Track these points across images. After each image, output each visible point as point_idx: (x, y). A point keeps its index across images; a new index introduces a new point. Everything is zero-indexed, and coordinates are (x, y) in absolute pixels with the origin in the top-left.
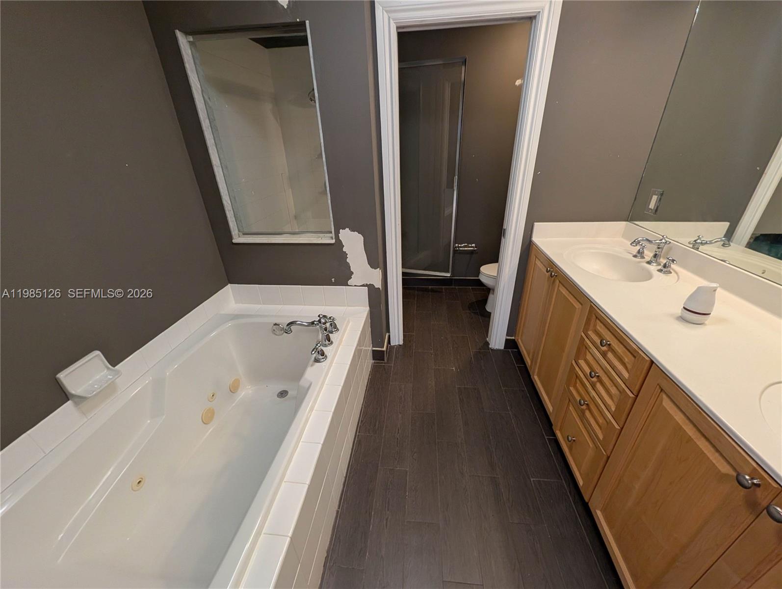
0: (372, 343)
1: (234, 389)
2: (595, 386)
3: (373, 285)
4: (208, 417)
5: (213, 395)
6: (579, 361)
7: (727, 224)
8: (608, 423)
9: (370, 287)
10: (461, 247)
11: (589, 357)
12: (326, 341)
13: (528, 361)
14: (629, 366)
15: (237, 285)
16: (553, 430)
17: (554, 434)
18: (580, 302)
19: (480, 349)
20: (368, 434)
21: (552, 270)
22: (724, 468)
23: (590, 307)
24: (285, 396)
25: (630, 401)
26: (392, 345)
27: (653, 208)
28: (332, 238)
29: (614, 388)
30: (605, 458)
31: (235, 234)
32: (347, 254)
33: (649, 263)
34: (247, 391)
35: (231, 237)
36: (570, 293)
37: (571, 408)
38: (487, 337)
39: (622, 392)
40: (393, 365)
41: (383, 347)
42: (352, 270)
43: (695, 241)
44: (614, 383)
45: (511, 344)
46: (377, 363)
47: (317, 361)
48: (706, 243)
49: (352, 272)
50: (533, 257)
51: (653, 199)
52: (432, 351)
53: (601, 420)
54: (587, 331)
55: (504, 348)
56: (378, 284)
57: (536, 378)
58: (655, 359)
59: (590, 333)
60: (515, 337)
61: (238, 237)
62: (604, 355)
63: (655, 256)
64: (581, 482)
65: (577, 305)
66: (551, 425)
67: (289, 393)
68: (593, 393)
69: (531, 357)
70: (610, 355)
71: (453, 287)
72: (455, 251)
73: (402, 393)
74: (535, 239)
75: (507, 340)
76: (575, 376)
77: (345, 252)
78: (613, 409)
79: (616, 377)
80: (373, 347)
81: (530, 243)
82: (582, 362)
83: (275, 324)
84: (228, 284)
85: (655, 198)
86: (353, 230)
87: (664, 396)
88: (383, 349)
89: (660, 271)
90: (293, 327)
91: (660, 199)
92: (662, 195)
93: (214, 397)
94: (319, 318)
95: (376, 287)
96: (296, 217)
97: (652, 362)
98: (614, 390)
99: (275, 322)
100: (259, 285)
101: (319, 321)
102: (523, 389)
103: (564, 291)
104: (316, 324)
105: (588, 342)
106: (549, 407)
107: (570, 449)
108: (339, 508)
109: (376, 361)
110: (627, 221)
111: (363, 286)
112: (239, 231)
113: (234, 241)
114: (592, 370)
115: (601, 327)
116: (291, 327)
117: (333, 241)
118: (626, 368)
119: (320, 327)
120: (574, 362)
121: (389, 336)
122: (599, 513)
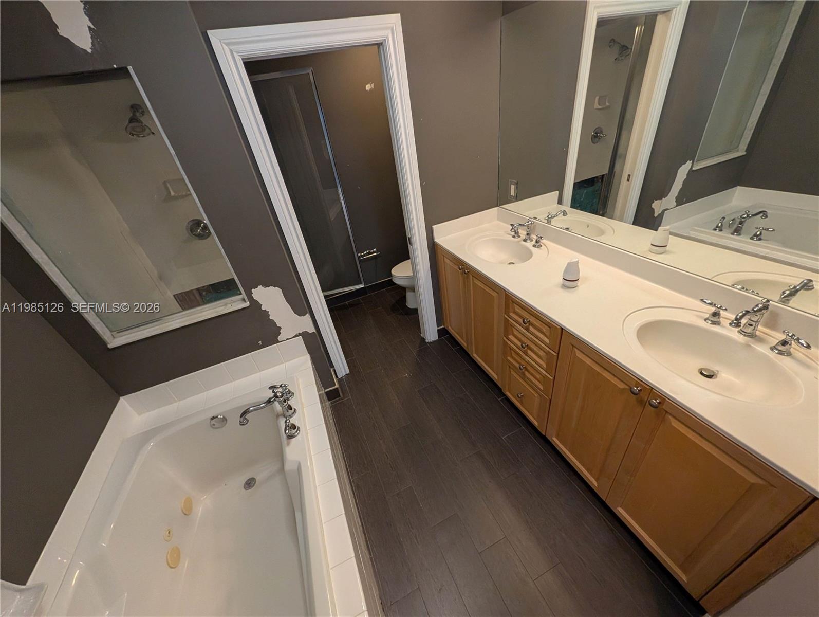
0: (323, 386)
1: (187, 511)
2: (527, 352)
3: (306, 332)
4: (174, 561)
5: (169, 532)
6: (509, 337)
7: (557, 192)
8: (544, 377)
9: (304, 335)
10: (365, 255)
11: (516, 332)
12: (288, 411)
13: (464, 344)
14: (547, 334)
15: (133, 394)
16: (503, 393)
17: (504, 395)
18: (496, 292)
19: (420, 347)
20: (362, 475)
21: (463, 267)
22: (621, 386)
23: (506, 296)
24: (254, 484)
25: (555, 359)
26: (339, 378)
27: (513, 195)
28: (244, 300)
29: (541, 351)
30: (548, 401)
31: (108, 338)
32: (268, 312)
33: (525, 240)
34: (204, 504)
35: (104, 344)
36: (485, 285)
37: (513, 373)
38: (421, 333)
39: (547, 353)
40: (350, 397)
41: (335, 385)
42: (278, 326)
43: (548, 217)
44: (540, 348)
45: (443, 332)
46: (335, 402)
47: (290, 437)
48: (554, 216)
49: (279, 327)
50: (440, 257)
51: (512, 188)
52: (380, 367)
53: (538, 376)
54: (509, 312)
55: (439, 338)
56: (311, 329)
57: (475, 356)
58: (564, 326)
59: (511, 314)
60: (444, 325)
61: (112, 338)
62: (527, 329)
63: (528, 234)
64: (536, 423)
65: (494, 294)
66: (500, 389)
67: (257, 480)
68: (527, 358)
69: (465, 339)
70: (531, 328)
71: (369, 294)
72: (360, 261)
73: (373, 420)
74: (437, 240)
75: (438, 330)
76: (509, 349)
77: (265, 310)
78: (545, 366)
79: (541, 344)
80: (325, 389)
81: (434, 244)
82: (511, 337)
83: (213, 418)
84: (119, 399)
85: (513, 187)
86: (266, 285)
87: (576, 350)
88: (335, 387)
89: (534, 246)
90: (248, 416)
91: (517, 187)
92: (517, 184)
93: (171, 533)
94: (274, 394)
95: (310, 332)
96: (161, 277)
97: (562, 329)
98: (542, 353)
99: (211, 416)
100: (166, 383)
101: (276, 396)
102: (467, 368)
103: (479, 283)
104: (273, 401)
105: (512, 321)
106: (494, 376)
107: (522, 403)
108: (371, 555)
109: (332, 401)
110: (497, 206)
111: (296, 336)
112: (111, 331)
113: (110, 346)
114: (522, 343)
115: (519, 309)
116: (246, 417)
117: (247, 304)
118: (546, 336)
119: (278, 402)
120: (505, 338)
121: (335, 371)
122: (555, 439)
